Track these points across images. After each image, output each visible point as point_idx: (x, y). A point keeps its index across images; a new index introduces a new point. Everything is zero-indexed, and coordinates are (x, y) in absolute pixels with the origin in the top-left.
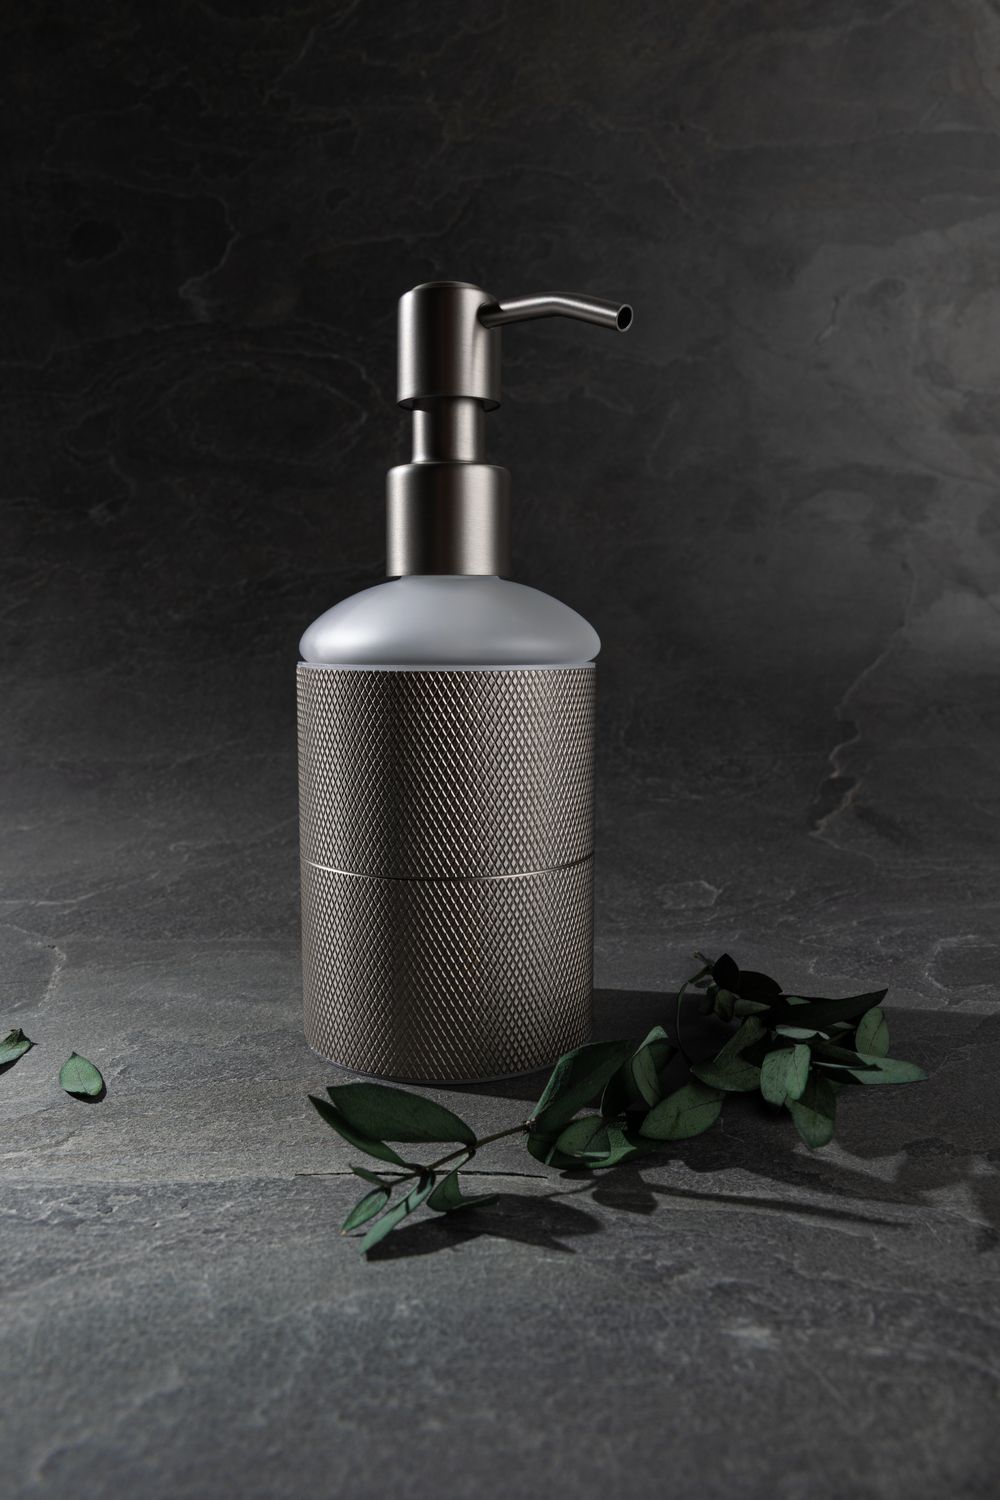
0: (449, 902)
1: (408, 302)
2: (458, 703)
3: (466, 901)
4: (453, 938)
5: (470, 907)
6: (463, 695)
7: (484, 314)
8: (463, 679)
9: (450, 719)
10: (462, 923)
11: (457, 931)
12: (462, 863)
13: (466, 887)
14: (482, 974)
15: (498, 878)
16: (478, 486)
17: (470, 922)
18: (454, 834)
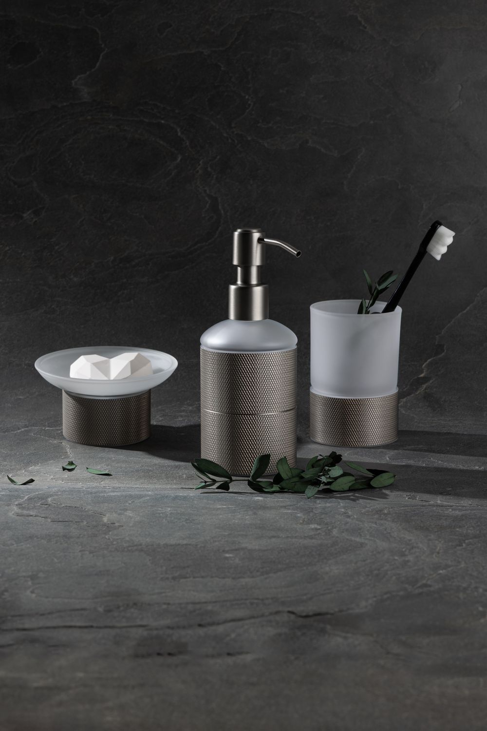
0: (250, 421)
1: (236, 234)
2: (252, 363)
3: (255, 421)
4: (251, 432)
5: (256, 423)
6: (254, 360)
7: (260, 240)
8: (254, 356)
9: (250, 367)
10: (253, 428)
11: (252, 430)
12: (253, 410)
13: (255, 417)
14: (259, 443)
15: (264, 414)
16: (258, 293)
17: (256, 427)
18: (251, 401)
